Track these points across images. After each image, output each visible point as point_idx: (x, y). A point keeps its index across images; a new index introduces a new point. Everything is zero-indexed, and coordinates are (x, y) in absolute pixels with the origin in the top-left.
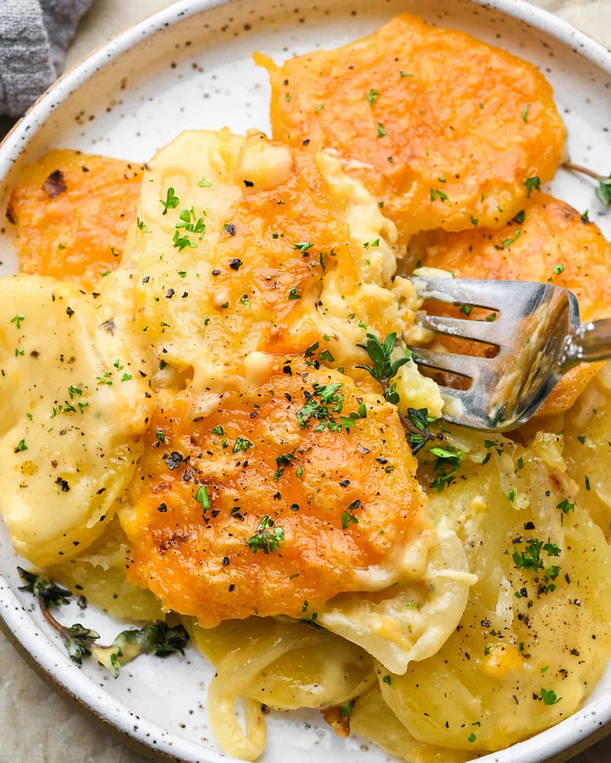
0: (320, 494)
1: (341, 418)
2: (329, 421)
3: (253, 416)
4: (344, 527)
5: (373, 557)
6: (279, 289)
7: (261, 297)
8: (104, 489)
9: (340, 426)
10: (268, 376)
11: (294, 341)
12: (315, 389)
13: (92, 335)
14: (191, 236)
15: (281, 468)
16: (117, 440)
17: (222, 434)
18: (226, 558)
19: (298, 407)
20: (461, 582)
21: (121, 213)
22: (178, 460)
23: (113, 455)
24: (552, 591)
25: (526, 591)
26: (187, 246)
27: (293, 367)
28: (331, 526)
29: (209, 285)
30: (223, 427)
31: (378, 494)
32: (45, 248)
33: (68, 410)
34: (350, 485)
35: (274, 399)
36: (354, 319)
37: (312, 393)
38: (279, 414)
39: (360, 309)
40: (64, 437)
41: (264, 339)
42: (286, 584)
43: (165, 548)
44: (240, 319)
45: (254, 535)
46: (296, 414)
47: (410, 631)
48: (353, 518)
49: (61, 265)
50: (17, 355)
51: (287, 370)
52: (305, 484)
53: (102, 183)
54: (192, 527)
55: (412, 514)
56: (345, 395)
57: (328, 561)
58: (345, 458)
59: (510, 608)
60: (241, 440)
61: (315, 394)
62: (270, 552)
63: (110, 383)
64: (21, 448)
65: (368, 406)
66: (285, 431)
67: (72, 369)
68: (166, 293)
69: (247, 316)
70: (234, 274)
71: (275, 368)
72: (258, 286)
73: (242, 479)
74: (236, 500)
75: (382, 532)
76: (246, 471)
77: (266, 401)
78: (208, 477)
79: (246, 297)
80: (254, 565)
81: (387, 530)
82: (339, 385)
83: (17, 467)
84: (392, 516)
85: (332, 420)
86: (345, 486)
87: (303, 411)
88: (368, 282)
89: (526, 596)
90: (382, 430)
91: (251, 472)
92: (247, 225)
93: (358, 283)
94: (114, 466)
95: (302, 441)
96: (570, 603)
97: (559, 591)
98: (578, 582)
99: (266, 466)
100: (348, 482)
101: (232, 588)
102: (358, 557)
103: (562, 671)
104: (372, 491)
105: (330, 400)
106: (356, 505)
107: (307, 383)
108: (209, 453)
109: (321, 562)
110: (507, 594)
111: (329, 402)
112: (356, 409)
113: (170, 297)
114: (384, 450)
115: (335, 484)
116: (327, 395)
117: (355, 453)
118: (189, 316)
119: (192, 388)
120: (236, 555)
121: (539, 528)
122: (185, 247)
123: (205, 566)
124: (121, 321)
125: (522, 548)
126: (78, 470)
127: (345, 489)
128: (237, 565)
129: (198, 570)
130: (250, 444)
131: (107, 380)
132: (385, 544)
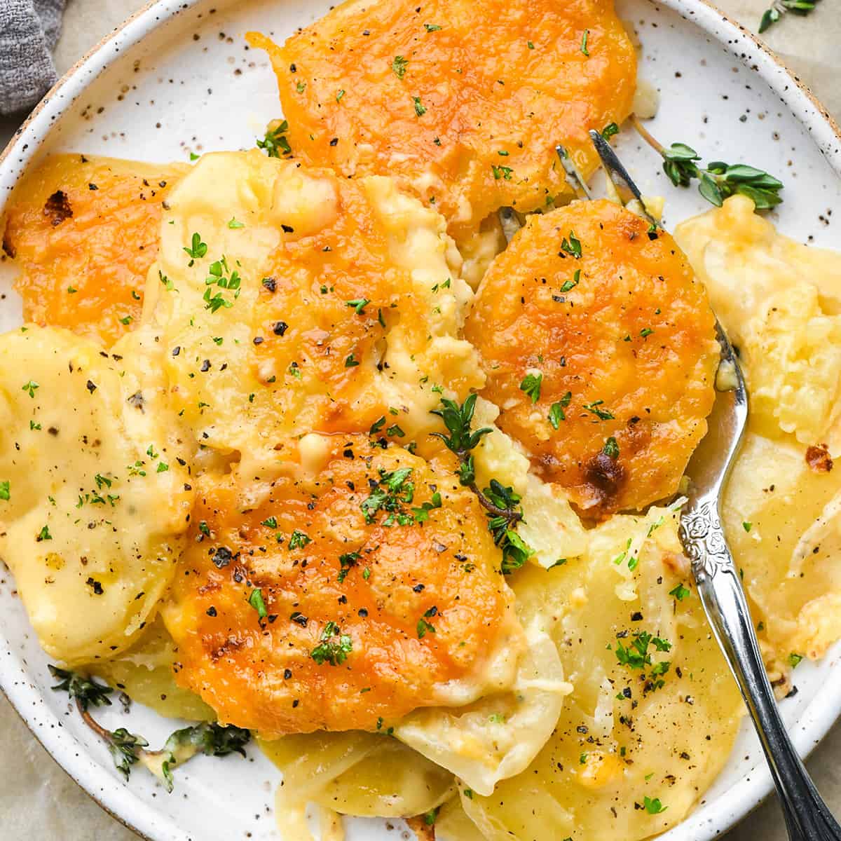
0: (391, 600)
1: (413, 509)
2: (398, 514)
3: (311, 507)
4: (420, 636)
5: (453, 671)
6: (333, 355)
7: (313, 365)
8: (143, 593)
9: (412, 519)
10: (325, 462)
11: (356, 418)
12: (382, 476)
13: (118, 415)
14: (225, 294)
15: (345, 568)
16: (155, 539)
17: (276, 527)
18: (287, 671)
19: (363, 497)
20: (555, 693)
21: (139, 243)
22: (225, 556)
23: (151, 556)
24: (660, 687)
25: (630, 692)
26: (222, 306)
27: (356, 449)
28: (406, 635)
29: (252, 355)
30: (275, 518)
31: (458, 598)
32: (51, 289)
33: (96, 501)
34: (425, 590)
35: (334, 488)
36: (426, 384)
37: (378, 481)
38: (341, 505)
39: (434, 370)
40: (93, 531)
41: (321, 417)
42: (357, 698)
43: (216, 655)
44: (291, 393)
45: (319, 645)
46: (361, 506)
47: (497, 748)
48: (429, 626)
49: (73, 311)
50: (32, 428)
51: (349, 454)
52: (373, 587)
53: (114, 205)
54: (246, 632)
55: (497, 620)
56: (417, 483)
57: (404, 676)
58: (418, 558)
59: (610, 714)
60: (299, 535)
61: (382, 482)
62: (337, 664)
63: (143, 474)
64: (44, 536)
65: (443, 494)
66: (348, 527)
67: (97, 454)
68: (202, 366)
69: (298, 388)
70: (279, 340)
71: (335, 452)
72: (308, 353)
73: (300, 581)
74: (296, 605)
75: (463, 644)
76: (306, 572)
77: (326, 491)
78: (262, 578)
79: (295, 365)
80: (319, 677)
81: (468, 641)
82: (408, 470)
83: (41, 557)
84: (473, 624)
85: (402, 512)
86: (420, 592)
87: (369, 502)
88: (440, 334)
89: (629, 696)
90: (459, 522)
91: (311, 572)
92: (290, 278)
93: (428, 336)
94: (154, 568)
95: (369, 538)
96: (681, 701)
97: (668, 687)
98: (691, 675)
99: (328, 564)
100: (422, 587)
101: (296, 704)
102: (437, 670)
103: (669, 777)
104: (450, 595)
105: (399, 489)
106: (433, 612)
107: (372, 468)
108: (261, 549)
109: (396, 676)
110: (607, 698)
111: (397, 491)
112: (430, 498)
113: (207, 370)
114: (463, 545)
115: (408, 589)
116: (395, 484)
117: (430, 551)
118: (231, 392)
119: (238, 476)
120: (298, 667)
121: (648, 619)
122: (220, 308)
123: (264, 680)
124: (149, 395)
125: (627, 642)
126: (112, 570)
127: (420, 595)
128: (301, 678)
129: (257, 683)
130: (308, 540)
131: (140, 469)
132: (467, 656)
